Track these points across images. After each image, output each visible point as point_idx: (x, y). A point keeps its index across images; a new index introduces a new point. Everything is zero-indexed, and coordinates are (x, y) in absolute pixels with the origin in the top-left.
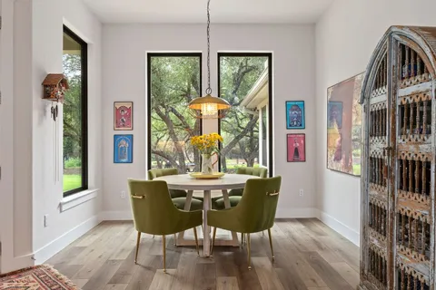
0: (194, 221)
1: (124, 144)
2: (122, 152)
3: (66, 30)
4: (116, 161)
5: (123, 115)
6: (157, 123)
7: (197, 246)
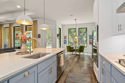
0: (74, 51)
1: (65, 41)
2: (65, 43)
3: (59, 28)
4: (64, 44)
5: (65, 38)
6: (70, 37)
7: (74, 54)
